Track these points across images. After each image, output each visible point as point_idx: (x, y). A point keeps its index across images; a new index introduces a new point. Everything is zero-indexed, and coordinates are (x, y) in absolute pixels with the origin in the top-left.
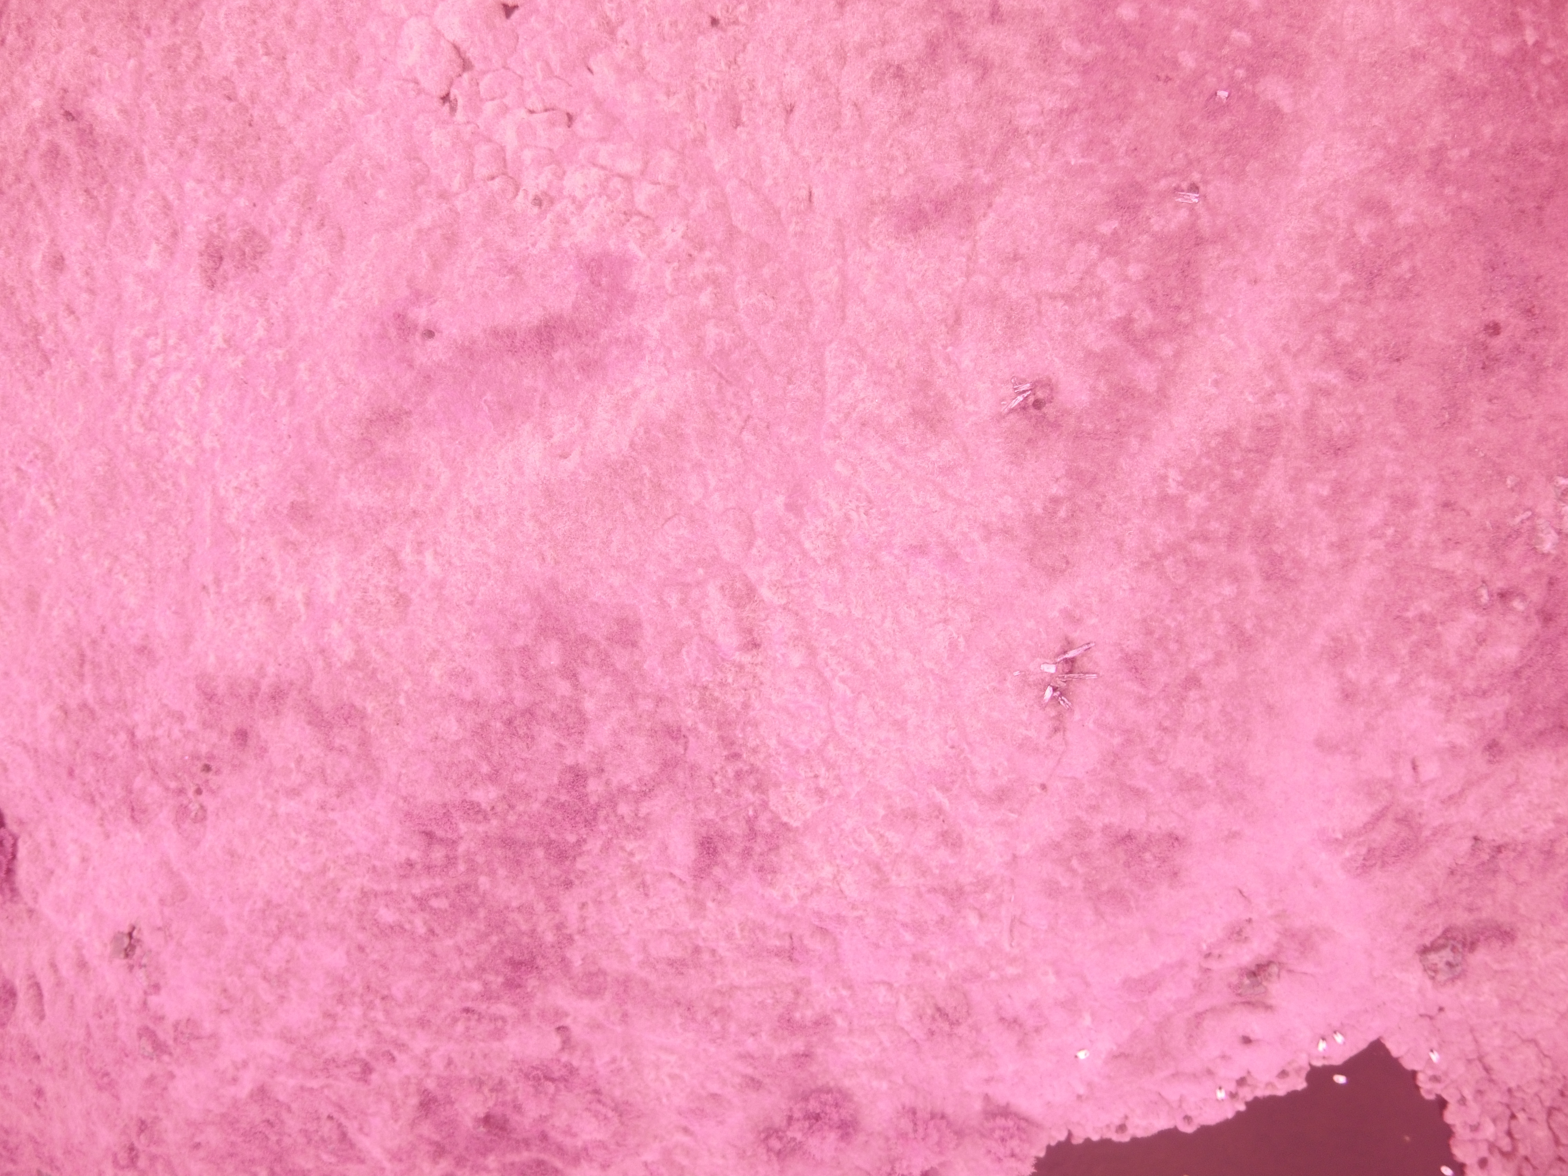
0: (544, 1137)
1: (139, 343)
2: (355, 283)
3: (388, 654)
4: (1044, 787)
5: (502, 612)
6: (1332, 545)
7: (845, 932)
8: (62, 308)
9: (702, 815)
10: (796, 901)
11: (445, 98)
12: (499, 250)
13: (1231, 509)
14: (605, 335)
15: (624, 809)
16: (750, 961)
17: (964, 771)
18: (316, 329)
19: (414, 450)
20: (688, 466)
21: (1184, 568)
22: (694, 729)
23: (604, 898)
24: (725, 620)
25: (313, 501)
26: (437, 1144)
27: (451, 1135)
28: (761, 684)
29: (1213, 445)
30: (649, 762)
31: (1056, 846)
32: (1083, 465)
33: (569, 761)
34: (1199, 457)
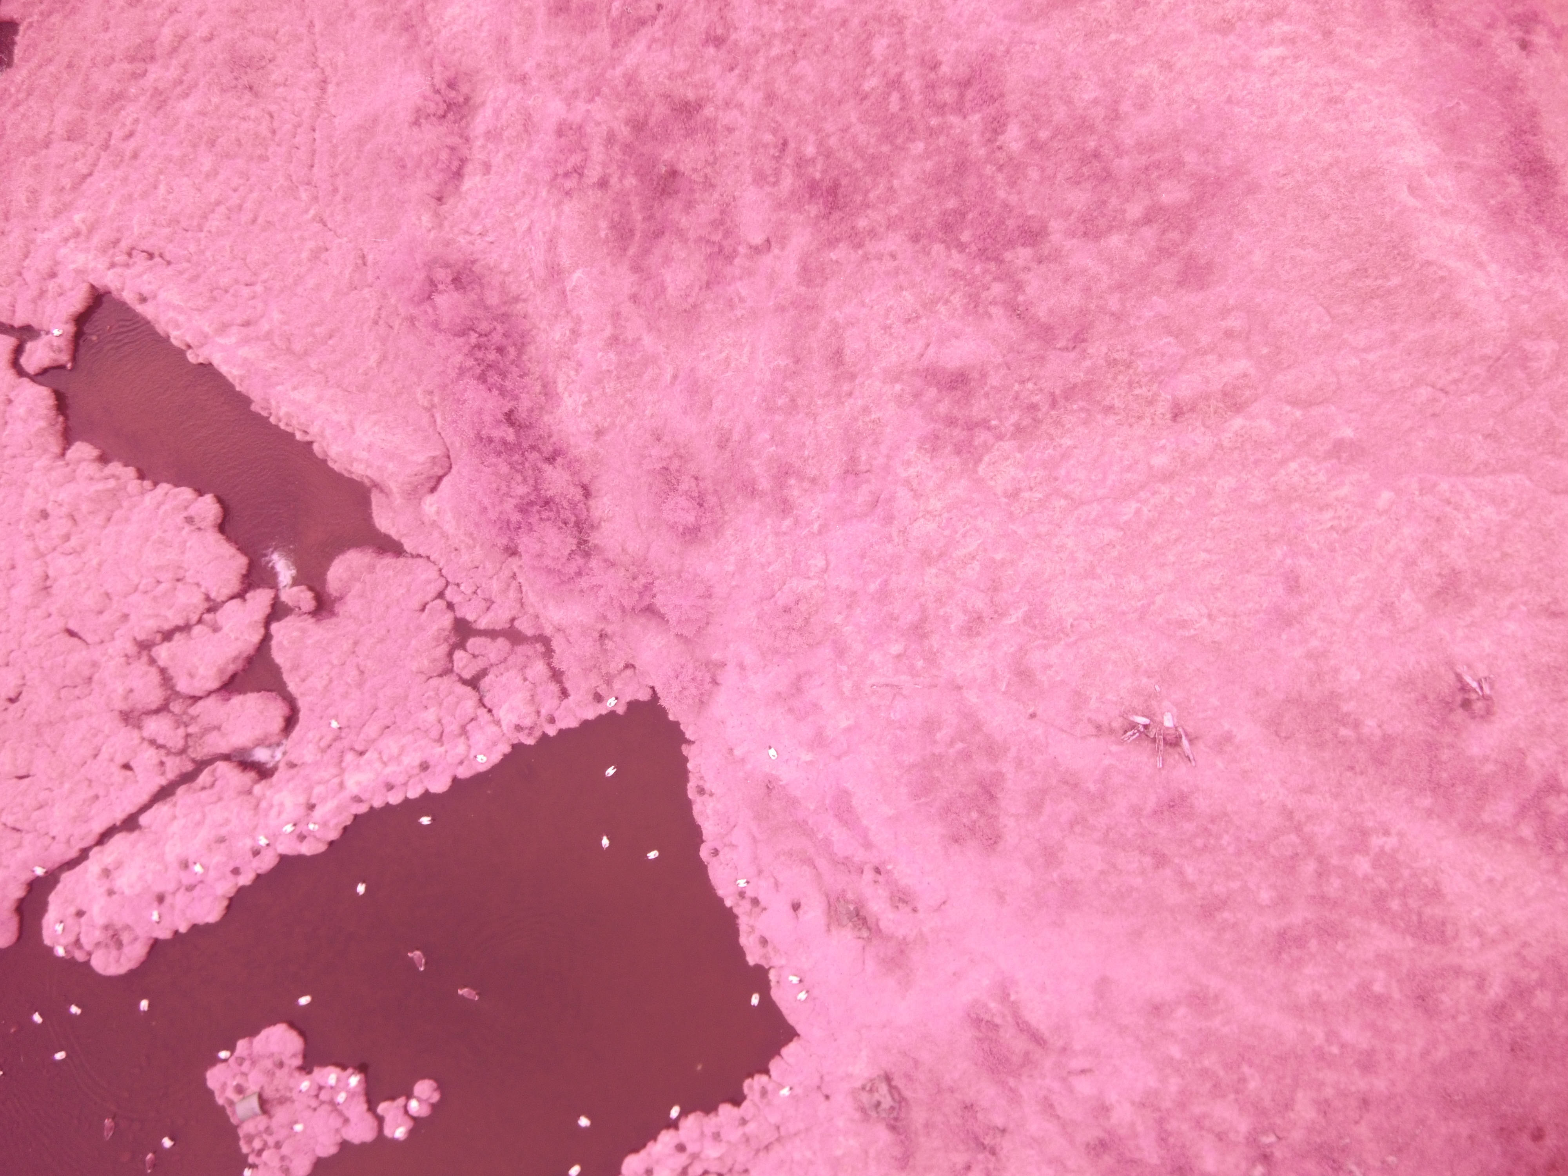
0: (658, 234)
4: (1033, 716)
5: (1222, 135)
6: (1318, 995)
7: (875, 525)
9: (992, 372)
10: (903, 475)
13: (1355, 898)
15: (998, 289)
16: (842, 431)
17: (1045, 638)
21: (1287, 853)
23: (901, 277)
24: (1207, 381)
26: (645, 123)
27: (654, 137)
28: (1131, 426)
29: (1425, 880)
30: (1051, 311)
31: (977, 727)
32: (1399, 752)
33: (1053, 225)
34: (1409, 867)
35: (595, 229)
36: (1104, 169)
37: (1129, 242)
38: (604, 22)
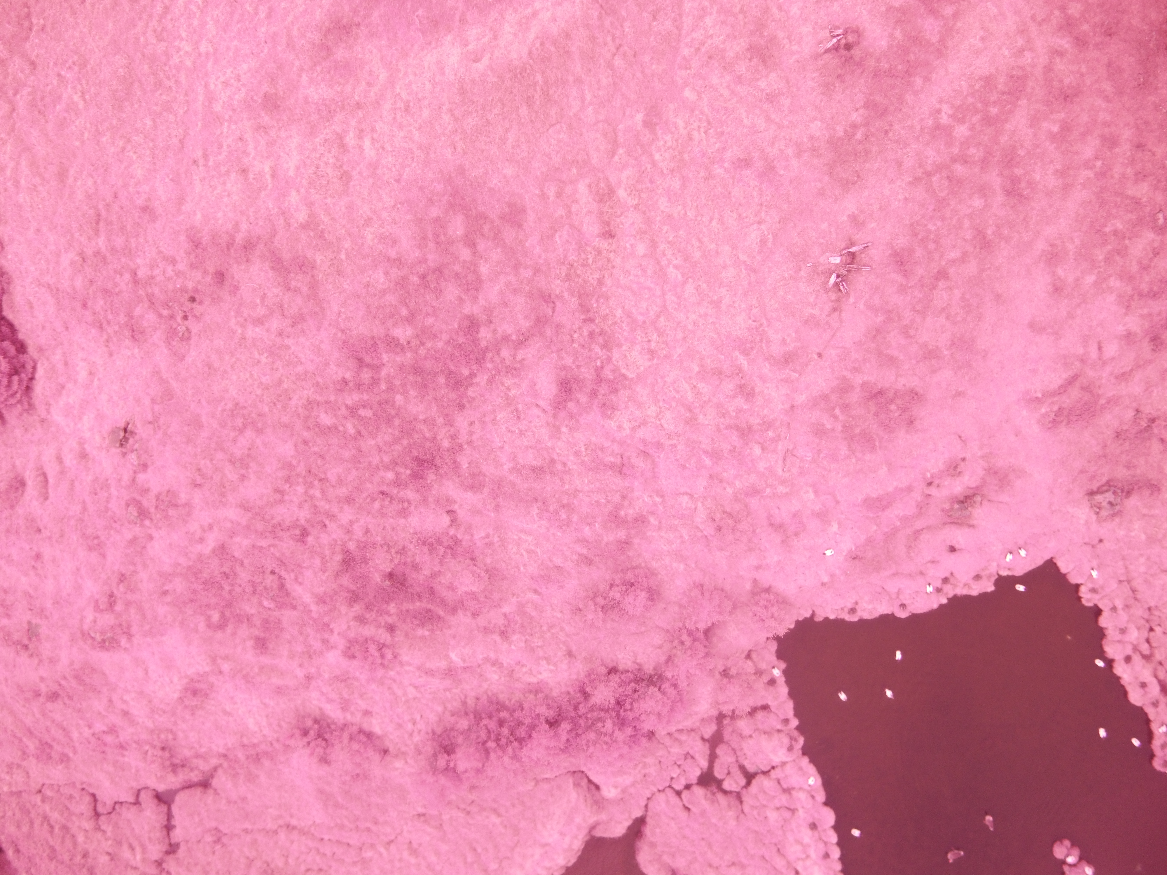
0: (432, 592)
3: (333, 219)
4: (820, 355)
5: (421, 189)
7: (662, 456)
9: (563, 362)
10: (628, 431)
13: (986, 138)
15: (505, 353)
16: (590, 473)
17: (761, 341)
19: (360, 56)
20: (571, 79)
21: (947, 183)
22: (561, 297)
23: (487, 419)
24: (590, 212)
25: (281, 93)
26: (353, 592)
27: (364, 587)
28: (613, 267)
29: (977, 87)
30: (526, 317)
31: (825, 398)
32: (878, 98)
33: (467, 311)
34: (966, 97)
35: (423, 638)
36: (434, 272)
37: (486, 260)
38: (276, 613)
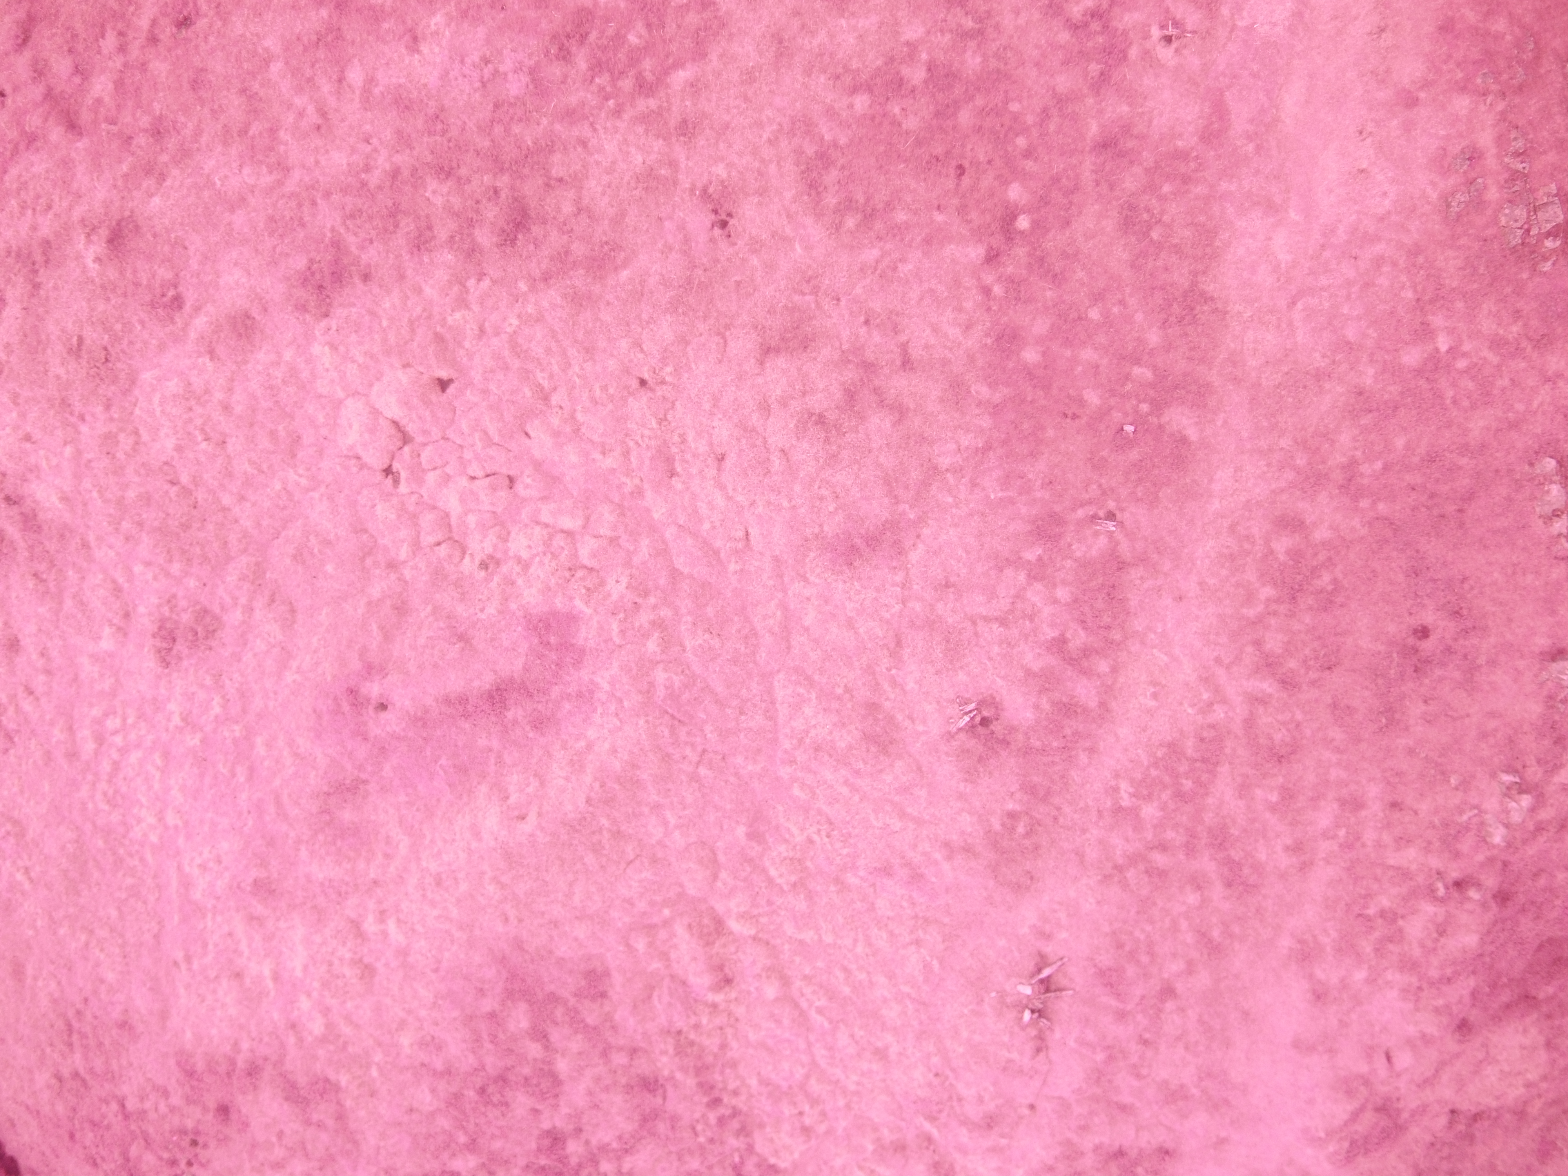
1: (99, 722)
2: (308, 658)
3: (357, 1026)
4: (1032, 1108)
5: (467, 978)
6: (1287, 848)
8: (21, 689)
11: (388, 471)
12: (449, 617)
13: (1184, 818)
14: (556, 691)
15: (606, 1167)
17: (950, 1098)
18: (271, 704)
19: (373, 818)
20: (646, 810)
21: (1146, 879)
22: (672, 1078)
24: (695, 959)
25: (275, 875)
28: (737, 1020)
29: (1159, 756)
30: (628, 1119)
31: (1049, 1169)
32: (1036, 779)
33: (546, 1125)
34: (1148, 768)
36: (495, 1081)
37: (563, 1054)
